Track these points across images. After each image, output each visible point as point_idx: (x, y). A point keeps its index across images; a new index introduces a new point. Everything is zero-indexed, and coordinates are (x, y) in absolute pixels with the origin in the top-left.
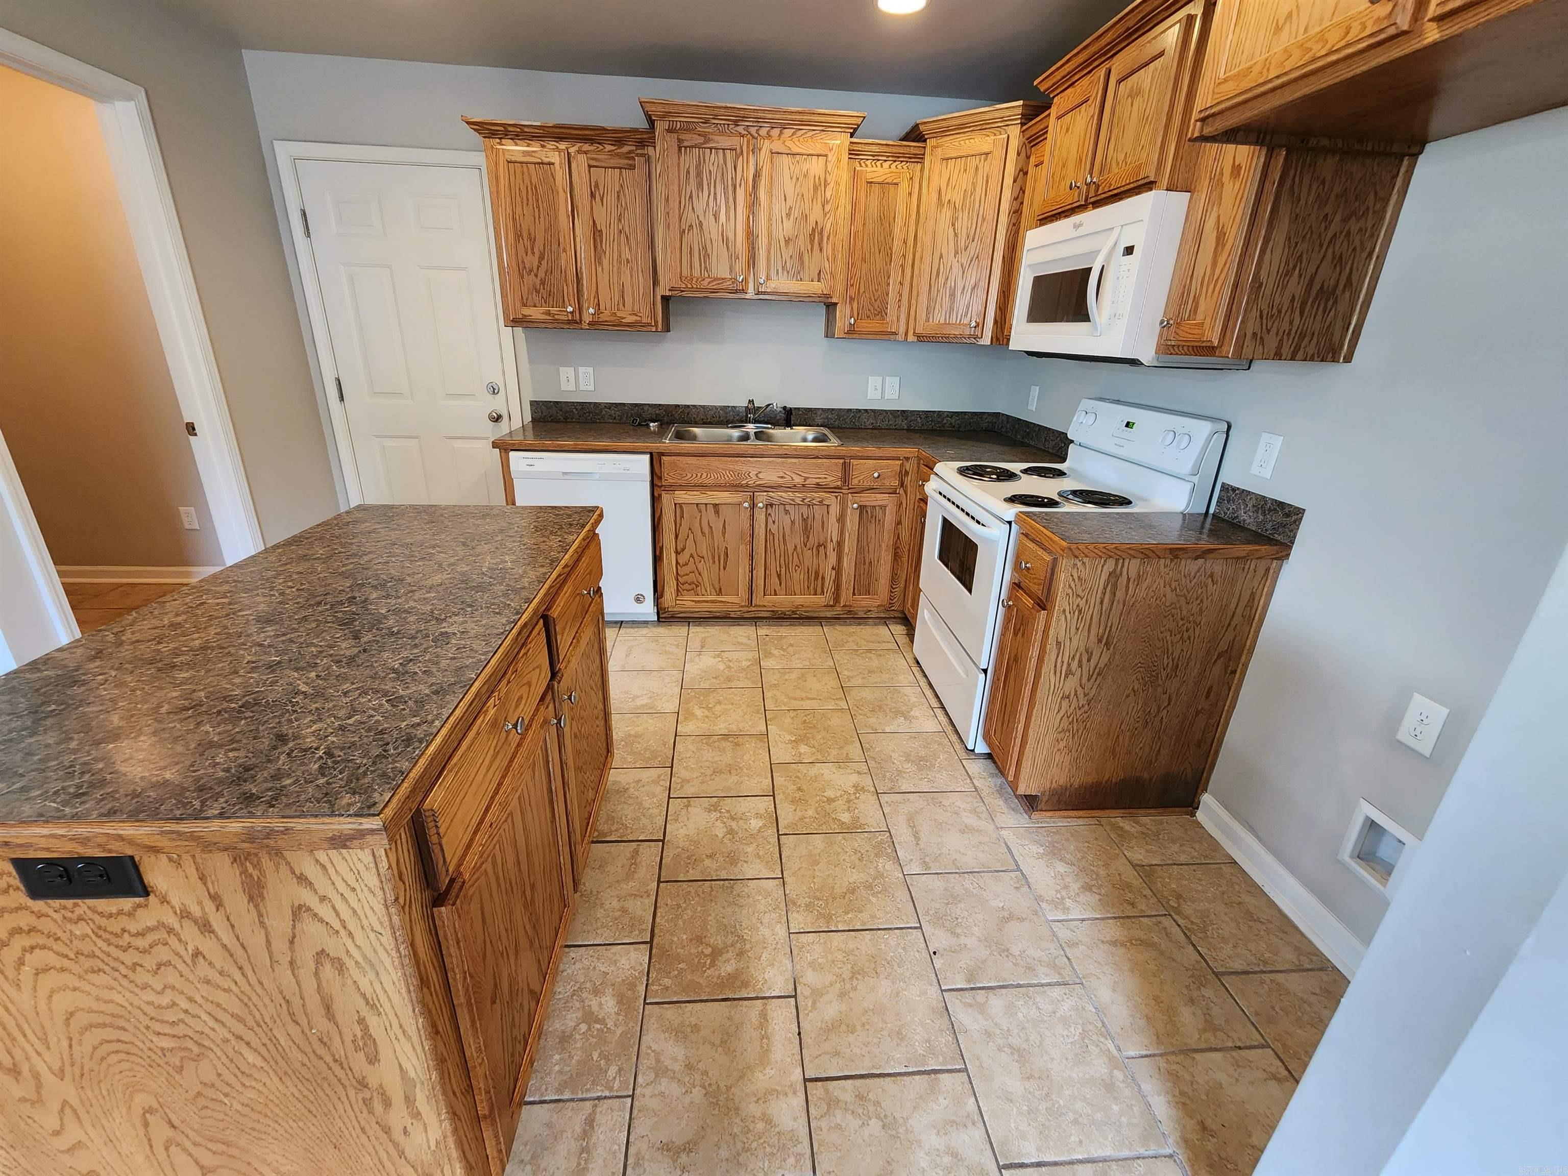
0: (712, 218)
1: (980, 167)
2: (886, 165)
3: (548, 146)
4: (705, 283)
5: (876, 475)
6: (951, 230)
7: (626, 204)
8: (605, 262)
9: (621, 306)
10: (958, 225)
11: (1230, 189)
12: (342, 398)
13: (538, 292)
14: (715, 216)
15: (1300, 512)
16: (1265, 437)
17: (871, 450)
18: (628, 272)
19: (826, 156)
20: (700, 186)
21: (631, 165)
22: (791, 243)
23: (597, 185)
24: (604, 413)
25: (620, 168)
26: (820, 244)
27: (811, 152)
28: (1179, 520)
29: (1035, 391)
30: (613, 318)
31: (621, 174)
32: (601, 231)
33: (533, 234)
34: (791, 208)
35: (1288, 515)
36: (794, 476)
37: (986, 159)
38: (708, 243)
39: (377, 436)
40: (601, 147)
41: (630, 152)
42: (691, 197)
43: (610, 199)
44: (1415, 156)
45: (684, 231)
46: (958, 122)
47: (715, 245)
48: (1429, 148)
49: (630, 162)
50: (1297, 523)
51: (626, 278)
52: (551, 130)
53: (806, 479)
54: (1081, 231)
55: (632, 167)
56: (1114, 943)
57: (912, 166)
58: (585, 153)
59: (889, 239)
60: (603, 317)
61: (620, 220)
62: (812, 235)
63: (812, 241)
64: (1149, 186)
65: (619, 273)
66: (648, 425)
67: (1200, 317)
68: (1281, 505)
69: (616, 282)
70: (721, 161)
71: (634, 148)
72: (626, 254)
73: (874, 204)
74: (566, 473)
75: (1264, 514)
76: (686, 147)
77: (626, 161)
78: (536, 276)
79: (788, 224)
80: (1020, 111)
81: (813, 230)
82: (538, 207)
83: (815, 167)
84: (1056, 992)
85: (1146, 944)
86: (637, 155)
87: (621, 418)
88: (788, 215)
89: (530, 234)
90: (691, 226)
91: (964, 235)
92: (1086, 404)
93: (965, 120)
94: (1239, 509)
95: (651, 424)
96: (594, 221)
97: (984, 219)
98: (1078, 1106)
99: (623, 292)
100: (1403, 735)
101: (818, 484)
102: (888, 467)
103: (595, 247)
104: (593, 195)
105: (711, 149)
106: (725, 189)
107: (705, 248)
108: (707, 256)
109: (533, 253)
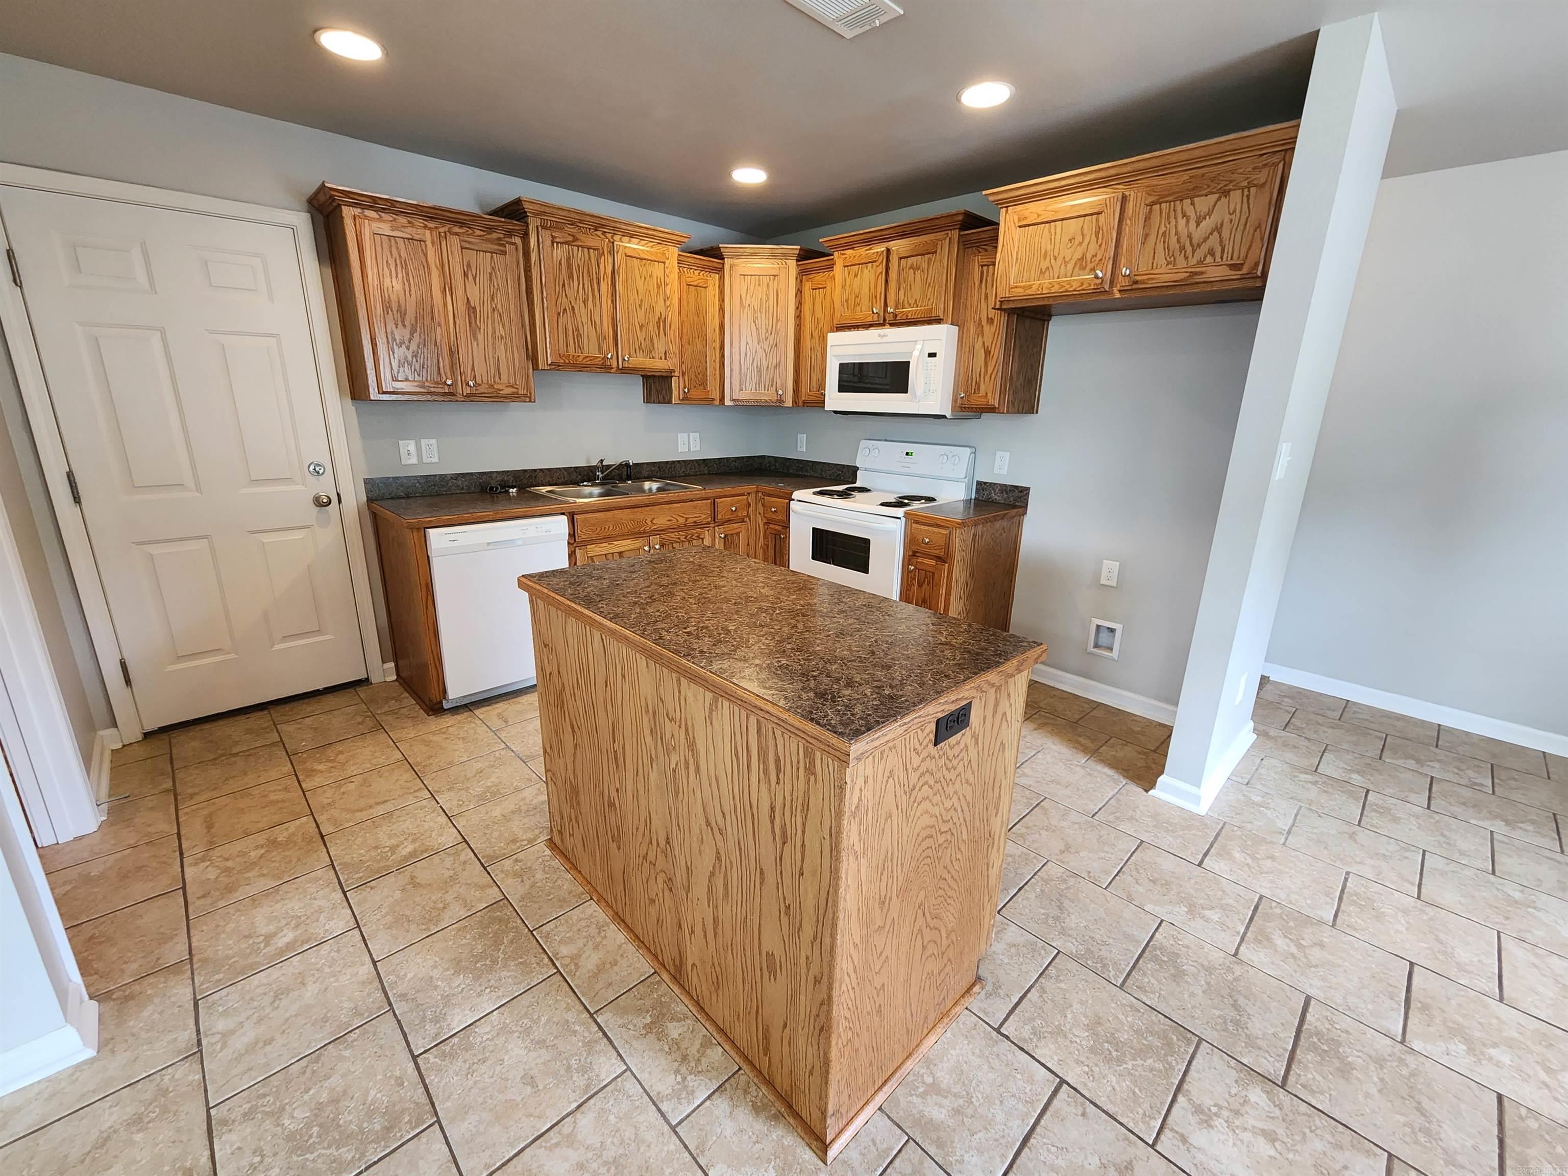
0: (582, 305)
1: (771, 283)
2: (697, 272)
3: (416, 223)
4: (580, 359)
5: (734, 509)
6: (753, 324)
7: (498, 285)
8: (480, 337)
9: (497, 379)
10: (758, 322)
11: (988, 330)
12: (77, 499)
13: (410, 365)
14: (584, 302)
15: (1028, 489)
16: (999, 454)
17: (728, 490)
18: (502, 347)
19: (664, 263)
20: (571, 276)
21: (502, 251)
22: (644, 329)
23: (469, 265)
24: (450, 484)
25: (492, 253)
26: (664, 330)
27: (654, 259)
28: (961, 505)
29: (802, 438)
30: (491, 390)
31: (492, 257)
32: (474, 308)
33: (403, 309)
34: (642, 301)
35: (1021, 492)
36: (678, 518)
37: (774, 279)
38: (580, 324)
39: (138, 544)
40: (470, 231)
41: (499, 239)
42: (564, 285)
43: (483, 279)
44: (1049, 321)
45: (559, 314)
46: (751, 251)
47: (586, 327)
48: (1053, 318)
49: (501, 248)
50: (1028, 494)
51: (501, 352)
52: (425, 209)
53: (687, 519)
54: (885, 339)
55: (504, 253)
56: (1035, 729)
57: (713, 275)
58: (457, 234)
59: (704, 328)
60: (482, 389)
61: (493, 299)
62: (658, 322)
63: (659, 328)
64: (939, 321)
65: (494, 348)
66: (507, 492)
67: (982, 393)
68: (1017, 487)
69: (491, 356)
70: (587, 256)
71: (502, 236)
72: (500, 331)
73: (692, 301)
74: (489, 544)
75: (1007, 493)
76: (557, 243)
77: (496, 247)
78: (408, 349)
79: (641, 314)
80: (797, 252)
81: (659, 319)
82: (408, 280)
83: (657, 270)
84: (1040, 756)
85: (1045, 724)
86: (507, 242)
87: (469, 488)
88: (640, 306)
89: (399, 306)
90: (565, 309)
91: (764, 331)
92: (863, 443)
93: (757, 251)
94: (991, 493)
95: (511, 490)
96: (468, 299)
97: (778, 321)
98: (1089, 786)
99: (498, 366)
100: (1103, 581)
101: (695, 522)
102: (739, 501)
103: (470, 323)
104: (466, 275)
105: (578, 246)
106: (591, 281)
107: (578, 330)
108: (579, 335)
109: (404, 326)
